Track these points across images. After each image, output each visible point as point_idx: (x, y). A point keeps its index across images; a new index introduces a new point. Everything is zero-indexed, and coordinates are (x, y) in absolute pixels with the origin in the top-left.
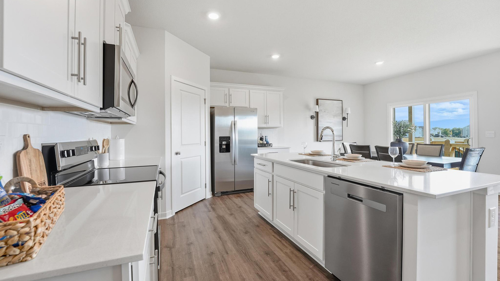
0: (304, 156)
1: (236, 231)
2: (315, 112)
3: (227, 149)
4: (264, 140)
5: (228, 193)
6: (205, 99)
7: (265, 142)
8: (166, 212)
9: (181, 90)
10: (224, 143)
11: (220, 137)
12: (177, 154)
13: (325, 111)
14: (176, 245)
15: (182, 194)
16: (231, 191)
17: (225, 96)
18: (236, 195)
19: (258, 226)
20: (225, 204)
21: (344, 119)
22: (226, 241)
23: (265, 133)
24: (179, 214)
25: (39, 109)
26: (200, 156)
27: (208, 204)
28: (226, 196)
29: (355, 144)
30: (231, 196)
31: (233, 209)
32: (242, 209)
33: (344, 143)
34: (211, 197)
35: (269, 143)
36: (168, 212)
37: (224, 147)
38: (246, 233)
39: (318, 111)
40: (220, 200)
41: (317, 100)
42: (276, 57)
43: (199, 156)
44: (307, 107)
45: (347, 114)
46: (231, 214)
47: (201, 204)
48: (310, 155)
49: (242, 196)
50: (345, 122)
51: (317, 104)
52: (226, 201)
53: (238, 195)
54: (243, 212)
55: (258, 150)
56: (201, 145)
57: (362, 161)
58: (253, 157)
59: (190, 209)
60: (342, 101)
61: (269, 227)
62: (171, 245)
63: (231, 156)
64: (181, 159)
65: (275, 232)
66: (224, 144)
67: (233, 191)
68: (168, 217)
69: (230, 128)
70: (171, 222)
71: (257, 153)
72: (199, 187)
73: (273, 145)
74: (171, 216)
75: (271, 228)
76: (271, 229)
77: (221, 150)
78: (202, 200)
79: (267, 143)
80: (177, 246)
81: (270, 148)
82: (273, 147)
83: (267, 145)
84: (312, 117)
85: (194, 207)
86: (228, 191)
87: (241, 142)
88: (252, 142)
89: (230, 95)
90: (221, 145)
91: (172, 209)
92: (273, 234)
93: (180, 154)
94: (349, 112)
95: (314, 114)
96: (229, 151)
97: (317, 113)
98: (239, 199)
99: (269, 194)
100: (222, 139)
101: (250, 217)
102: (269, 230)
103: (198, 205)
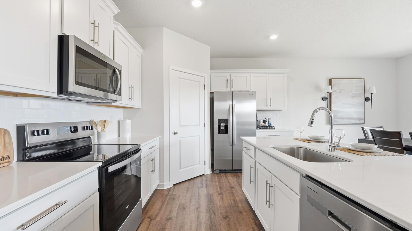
0: (300, 142)
1: (216, 213)
2: (328, 93)
3: (226, 130)
4: (267, 123)
5: (227, 172)
6: (204, 85)
7: (267, 125)
8: (164, 183)
9: (179, 78)
10: (222, 124)
11: (218, 119)
12: (175, 133)
13: (340, 92)
14: (158, 217)
15: (180, 168)
16: (229, 170)
17: (226, 82)
18: (233, 174)
19: (241, 212)
20: (219, 182)
21: (367, 99)
22: (202, 223)
23: (267, 116)
24: (176, 186)
25: (11, 95)
26: (200, 136)
27: (204, 180)
28: (224, 174)
29: (382, 129)
30: (228, 174)
31: (224, 189)
32: (233, 189)
33: (364, 127)
34: (210, 173)
35: (272, 125)
36: (165, 183)
37: (223, 128)
38: (225, 218)
39: (331, 92)
40: (216, 177)
41: (330, 80)
42: (274, 37)
43: (198, 136)
44: (318, 88)
45: (372, 94)
46: (221, 194)
47: (199, 179)
48: (307, 141)
49: (239, 176)
50: (368, 104)
51: (330, 84)
52: (222, 179)
53: (236, 174)
54: (233, 193)
55: (257, 132)
56: (200, 126)
57: (378, 154)
58: (242, 140)
59: (187, 183)
60: (364, 79)
61: (252, 216)
62: (154, 217)
63: (229, 137)
64: (179, 138)
65: (256, 224)
66: (222, 126)
67: (231, 170)
68: (165, 188)
69: (228, 111)
70: (166, 193)
71: (256, 136)
72: (198, 164)
73: (275, 128)
74: (169, 187)
75: (254, 217)
76: (253, 219)
77: (220, 131)
78: (201, 176)
79: (270, 125)
80: (158, 219)
81: (273, 130)
82: (276, 130)
83: (269, 128)
84: (324, 99)
85: (191, 181)
86: (226, 169)
87: (238, 123)
88: (250, 124)
89: (231, 81)
90: (219, 127)
91: (169, 181)
92: (254, 225)
93: (177, 134)
94: (374, 91)
95: (326, 95)
96: (228, 133)
97: (330, 94)
98: (235, 179)
99: (251, 181)
100: (220, 121)
101: (238, 200)
102: (251, 219)
103: (195, 180)
